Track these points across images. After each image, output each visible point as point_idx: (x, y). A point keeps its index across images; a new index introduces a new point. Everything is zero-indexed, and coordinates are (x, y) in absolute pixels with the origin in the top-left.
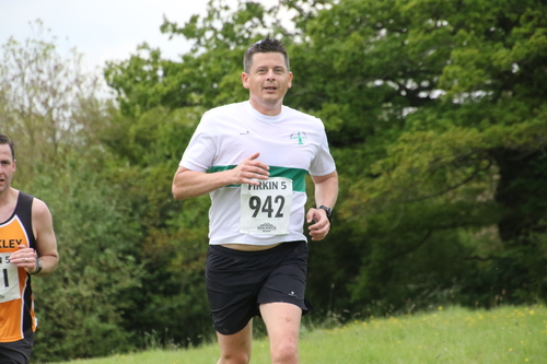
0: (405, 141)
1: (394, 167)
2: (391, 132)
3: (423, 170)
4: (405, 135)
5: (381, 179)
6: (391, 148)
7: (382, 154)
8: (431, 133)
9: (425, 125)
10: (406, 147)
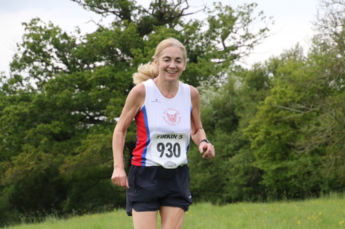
0: (90, 138)
1: (85, 150)
2: (83, 134)
3: (98, 151)
4: (90, 136)
5: (79, 155)
6: (83, 141)
7: (79, 144)
8: (101, 135)
9: (99, 131)
10: (90, 141)
